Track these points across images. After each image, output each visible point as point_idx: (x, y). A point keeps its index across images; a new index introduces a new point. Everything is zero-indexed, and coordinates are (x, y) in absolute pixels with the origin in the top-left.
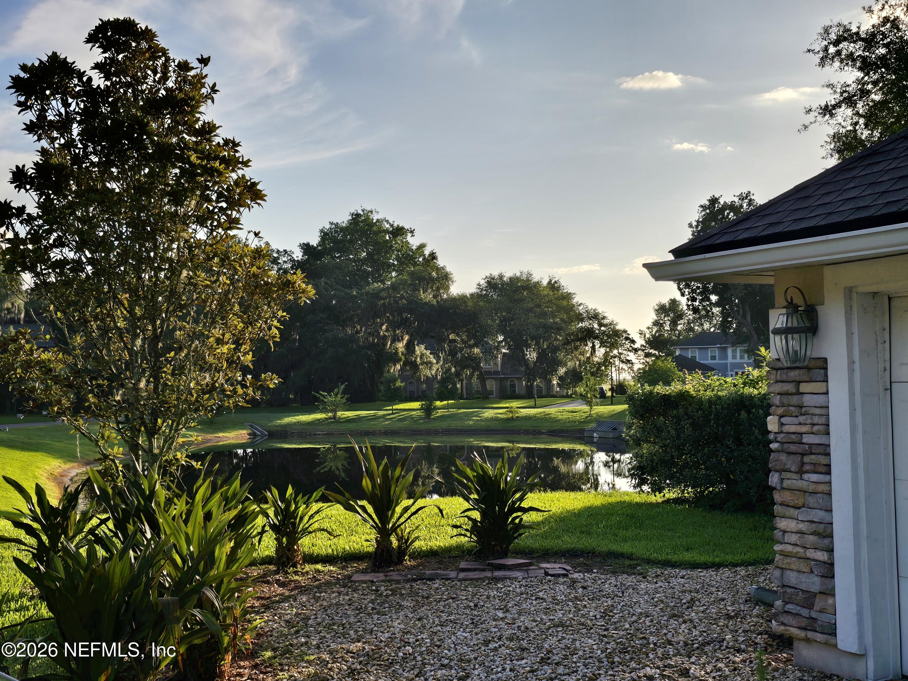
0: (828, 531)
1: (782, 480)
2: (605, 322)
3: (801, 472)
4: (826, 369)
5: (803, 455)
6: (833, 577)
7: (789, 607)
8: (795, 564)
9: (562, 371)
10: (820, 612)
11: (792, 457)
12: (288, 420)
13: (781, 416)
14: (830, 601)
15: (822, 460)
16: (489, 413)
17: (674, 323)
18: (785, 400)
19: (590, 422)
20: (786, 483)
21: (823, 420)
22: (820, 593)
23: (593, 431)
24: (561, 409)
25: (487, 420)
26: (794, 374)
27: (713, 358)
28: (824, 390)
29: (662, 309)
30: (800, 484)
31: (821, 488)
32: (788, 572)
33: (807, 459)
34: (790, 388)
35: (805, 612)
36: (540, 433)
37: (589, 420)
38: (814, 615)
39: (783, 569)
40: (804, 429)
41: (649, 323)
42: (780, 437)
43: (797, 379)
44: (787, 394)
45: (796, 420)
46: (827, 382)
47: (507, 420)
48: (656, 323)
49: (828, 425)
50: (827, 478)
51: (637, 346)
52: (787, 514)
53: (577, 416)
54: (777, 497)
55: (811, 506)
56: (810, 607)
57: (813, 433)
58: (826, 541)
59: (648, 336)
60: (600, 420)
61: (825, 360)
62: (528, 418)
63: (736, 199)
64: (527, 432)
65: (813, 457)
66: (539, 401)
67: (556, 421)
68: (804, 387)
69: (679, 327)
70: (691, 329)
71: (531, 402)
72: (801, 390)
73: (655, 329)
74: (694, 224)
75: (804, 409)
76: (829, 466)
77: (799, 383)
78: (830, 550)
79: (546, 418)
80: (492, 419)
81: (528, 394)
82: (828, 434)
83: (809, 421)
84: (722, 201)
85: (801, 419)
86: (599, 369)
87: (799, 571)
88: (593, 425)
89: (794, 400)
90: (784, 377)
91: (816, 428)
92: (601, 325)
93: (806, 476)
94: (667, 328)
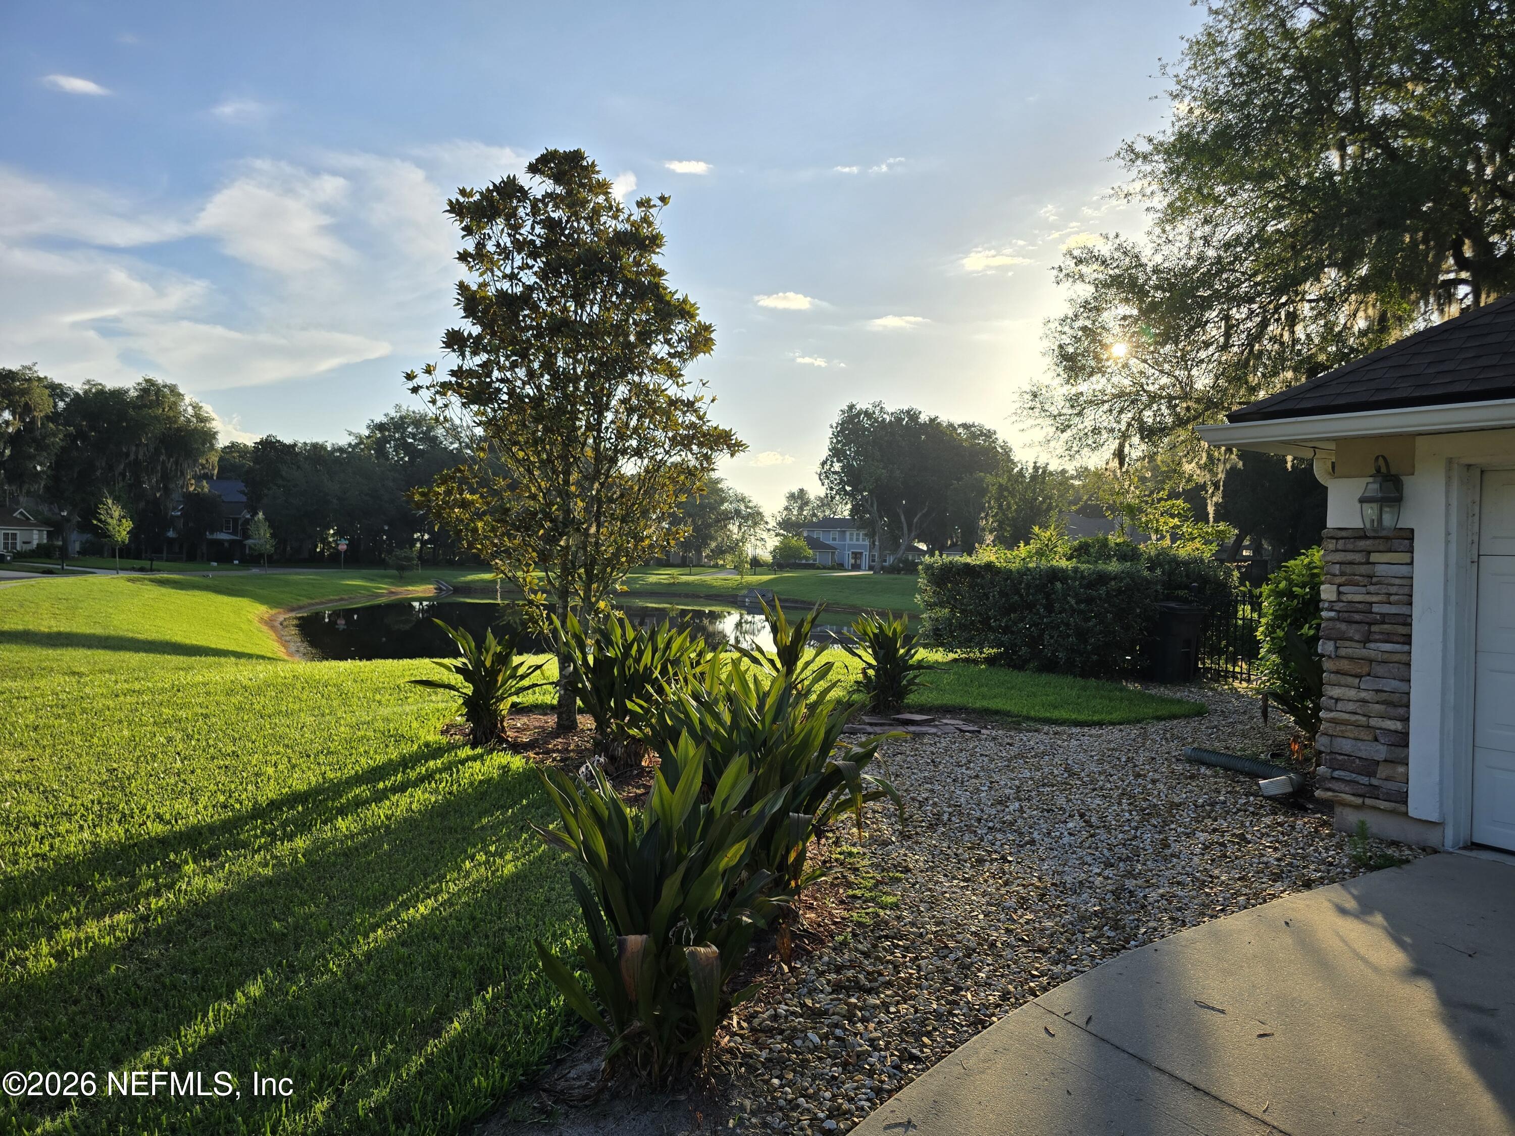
0: (1405, 700)
1: (1337, 648)
2: (750, 505)
3: (1366, 641)
4: (1412, 539)
5: (1370, 624)
6: (1407, 746)
7: (1337, 774)
8: (1351, 732)
9: (713, 545)
10: (1385, 780)
11: (1354, 626)
12: (470, 578)
13: (1339, 585)
14: (1401, 769)
15: (1401, 630)
16: (652, 579)
17: (801, 509)
18: (1348, 569)
19: (742, 589)
20: (1343, 652)
21: (1406, 590)
22: (1385, 761)
23: (745, 596)
24: (715, 577)
25: (651, 584)
26: (1362, 544)
27: (834, 539)
28: (1409, 561)
29: (792, 497)
30: (1364, 652)
31: (1396, 657)
32: (1339, 740)
33: (1374, 628)
34: (1358, 557)
35: (1364, 780)
36: (699, 597)
37: (740, 587)
38: (1375, 782)
39: (1332, 736)
40: (1374, 599)
41: (781, 509)
42: (1338, 606)
43: (1369, 548)
44: (1351, 563)
45: (1363, 590)
46: (1412, 552)
47: (669, 584)
48: (786, 509)
49: (1411, 596)
50: (1406, 648)
51: (769, 526)
52: (1342, 682)
53: (730, 584)
54: (1327, 664)
55: (1379, 674)
56: (1372, 774)
57: (1390, 603)
58: (1401, 711)
59: (779, 519)
60: (750, 588)
61: (1412, 531)
62: (687, 584)
63: (870, 407)
64: (687, 596)
65: (1386, 626)
66: (694, 570)
67: (711, 587)
68: (1374, 557)
69: (805, 513)
70: (814, 515)
71: (687, 570)
72: (1372, 559)
73: (785, 513)
74: (835, 425)
75: (1374, 580)
76: (1410, 636)
77: (1369, 552)
78: (1406, 720)
79: (703, 585)
80: (656, 584)
81: (683, 563)
82: (1411, 604)
83: (1384, 591)
84: (858, 407)
85: (1372, 588)
86: (737, 544)
87: (1356, 739)
88: (745, 592)
89: (1363, 569)
90: (1351, 547)
91: (1393, 598)
92: (747, 507)
93: (1372, 645)
94: (795, 513)
